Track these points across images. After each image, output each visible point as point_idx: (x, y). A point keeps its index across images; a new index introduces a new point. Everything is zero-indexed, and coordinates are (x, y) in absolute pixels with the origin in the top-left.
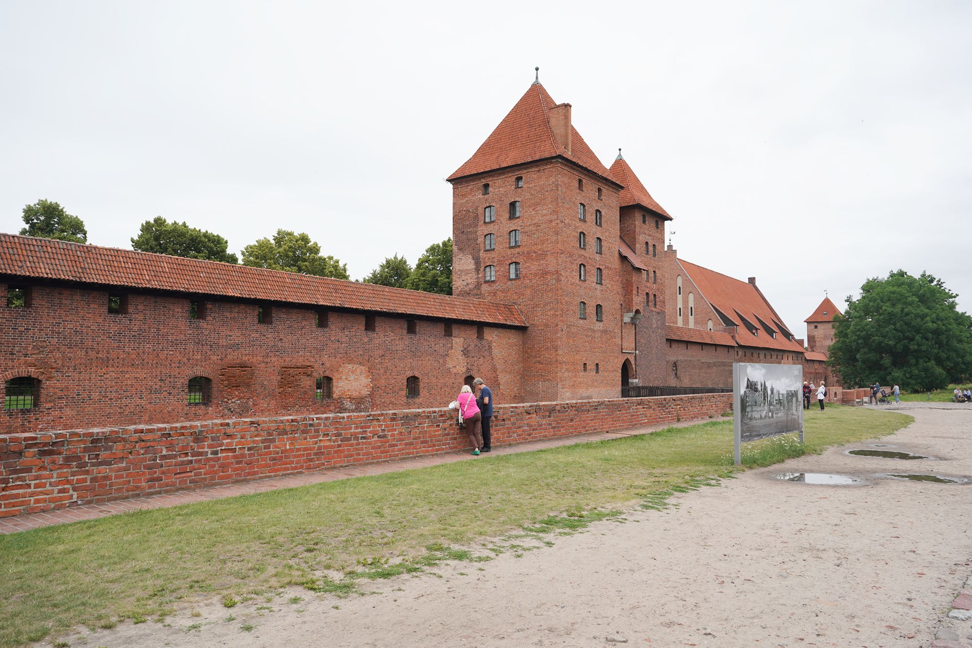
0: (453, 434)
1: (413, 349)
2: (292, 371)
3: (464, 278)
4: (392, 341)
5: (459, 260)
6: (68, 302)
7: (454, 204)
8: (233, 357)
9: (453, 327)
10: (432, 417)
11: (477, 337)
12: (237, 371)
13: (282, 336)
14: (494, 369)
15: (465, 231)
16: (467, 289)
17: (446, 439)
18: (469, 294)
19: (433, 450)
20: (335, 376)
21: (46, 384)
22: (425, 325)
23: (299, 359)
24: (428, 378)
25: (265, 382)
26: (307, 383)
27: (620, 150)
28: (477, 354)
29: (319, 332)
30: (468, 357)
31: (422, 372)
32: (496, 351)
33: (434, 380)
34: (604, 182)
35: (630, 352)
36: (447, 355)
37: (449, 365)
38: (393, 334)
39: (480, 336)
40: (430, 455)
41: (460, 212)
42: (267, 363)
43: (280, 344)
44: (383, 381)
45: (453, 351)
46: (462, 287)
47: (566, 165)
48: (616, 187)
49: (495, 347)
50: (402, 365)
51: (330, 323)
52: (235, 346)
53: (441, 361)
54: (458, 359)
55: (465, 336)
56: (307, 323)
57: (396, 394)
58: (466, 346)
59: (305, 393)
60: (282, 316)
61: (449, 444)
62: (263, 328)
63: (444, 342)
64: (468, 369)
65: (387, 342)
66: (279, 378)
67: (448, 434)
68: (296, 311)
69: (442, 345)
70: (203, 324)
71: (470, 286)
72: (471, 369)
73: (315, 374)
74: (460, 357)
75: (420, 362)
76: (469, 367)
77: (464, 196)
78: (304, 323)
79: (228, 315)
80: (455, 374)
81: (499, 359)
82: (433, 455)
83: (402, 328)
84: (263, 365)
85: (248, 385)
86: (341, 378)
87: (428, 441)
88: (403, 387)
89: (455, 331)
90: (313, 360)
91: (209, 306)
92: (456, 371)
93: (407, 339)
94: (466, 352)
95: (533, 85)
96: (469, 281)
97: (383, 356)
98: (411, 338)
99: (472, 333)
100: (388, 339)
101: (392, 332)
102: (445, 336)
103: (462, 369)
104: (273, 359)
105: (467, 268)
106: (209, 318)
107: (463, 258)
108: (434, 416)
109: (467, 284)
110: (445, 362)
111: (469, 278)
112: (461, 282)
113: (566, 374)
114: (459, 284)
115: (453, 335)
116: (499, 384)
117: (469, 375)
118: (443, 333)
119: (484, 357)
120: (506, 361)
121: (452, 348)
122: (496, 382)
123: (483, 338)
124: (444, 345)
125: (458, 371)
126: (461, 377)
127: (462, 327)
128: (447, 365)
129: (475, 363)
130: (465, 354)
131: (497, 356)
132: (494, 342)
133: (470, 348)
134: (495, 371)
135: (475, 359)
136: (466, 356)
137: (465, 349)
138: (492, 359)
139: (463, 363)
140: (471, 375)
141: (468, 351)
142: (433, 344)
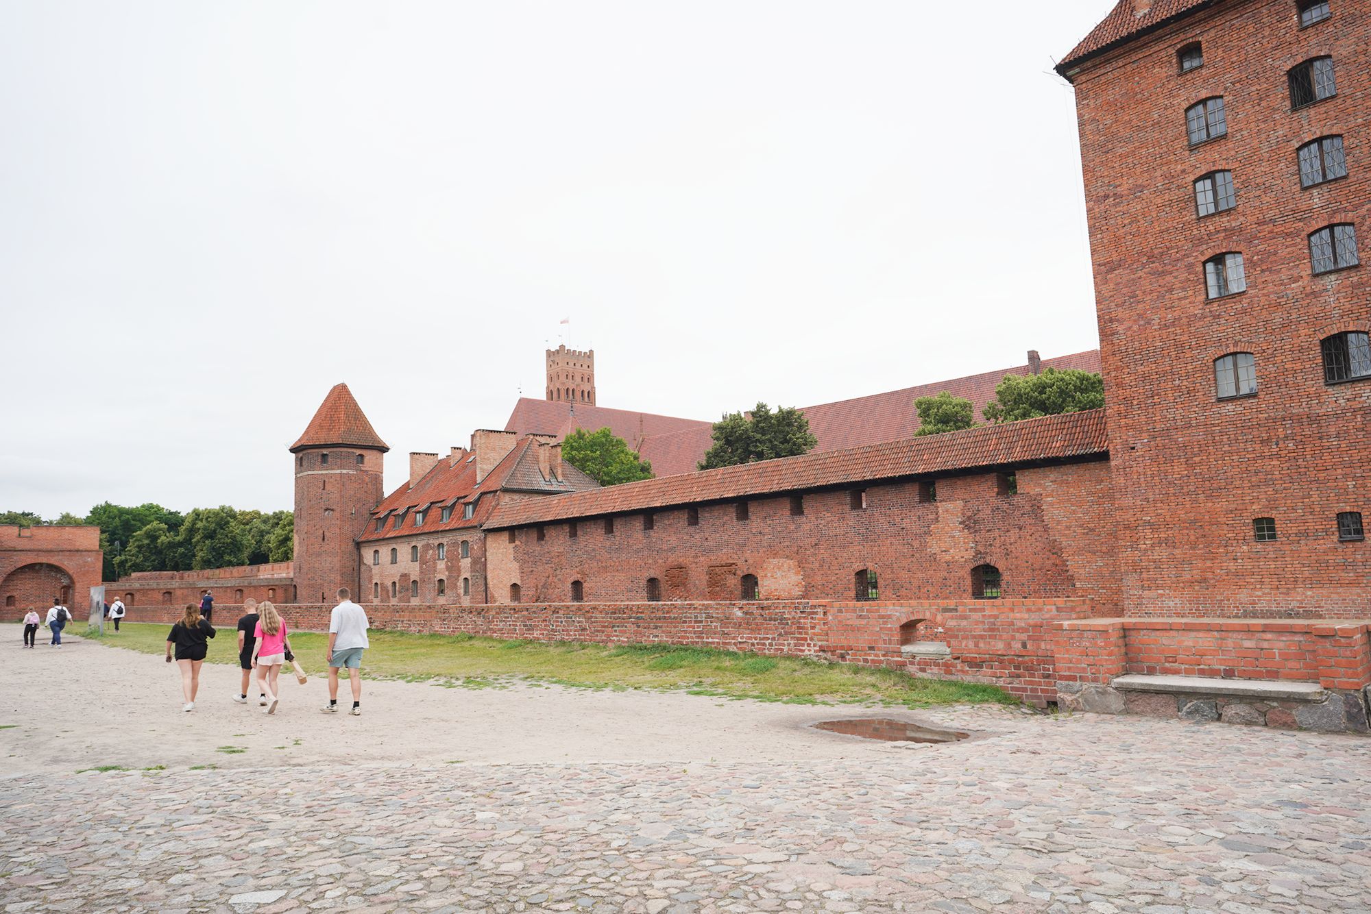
1: (863, 531)
2: (717, 569)
4: (828, 523)
6: (588, 530)
8: (673, 559)
9: (937, 485)
11: (999, 494)
12: (676, 572)
13: (707, 536)
14: (1054, 549)
20: (759, 575)
21: (584, 585)
22: (882, 492)
23: (723, 557)
24: (893, 573)
25: (697, 582)
26: (733, 582)
28: (1000, 525)
29: (740, 526)
30: (976, 531)
31: (880, 564)
32: (1054, 512)
33: (904, 575)
36: (928, 533)
37: (934, 547)
38: (829, 515)
42: (696, 563)
43: (706, 544)
44: (819, 578)
45: (940, 525)
49: (1051, 504)
50: (845, 555)
51: (750, 514)
52: (673, 550)
53: (916, 544)
54: (954, 537)
55: (967, 497)
56: (728, 518)
57: (840, 595)
58: (969, 514)
59: (731, 592)
60: (706, 515)
62: (692, 529)
63: (920, 513)
64: (978, 553)
65: (821, 526)
66: (707, 577)
68: (717, 507)
69: (915, 518)
70: (652, 533)
72: (986, 553)
73: (738, 572)
74: (957, 534)
75: (876, 549)
76: (981, 549)
78: (725, 518)
79: (666, 522)
80: (948, 563)
81: (1068, 528)
83: (842, 504)
84: (694, 565)
85: (685, 585)
86: (766, 576)
88: (850, 586)
89: (942, 490)
90: (736, 557)
91: (655, 517)
92: (948, 557)
93: (852, 518)
94: (971, 524)
97: (816, 545)
98: (858, 515)
99: (985, 493)
100: (823, 522)
101: (828, 511)
102: (920, 502)
103: (963, 553)
104: (702, 559)
106: (655, 528)
110: (924, 546)
113: (1162, 553)
115: (938, 498)
116: (1071, 579)
117: (982, 563)
118: (917, 498)
119: (1021, 529)
120: (1092, 530)
121: (937, 520)
122: (1059, 574)
123: (1016, 493)
124: (919, 518)
125: (953, 557)
126: (962, 567)
127: (959, 482)
128: (929, 550)
129: (997, 541)
130: (969, 528)
131: (1059, 523)
132: (1048, 496)
133: (981, 515)
134: (1056, 553)
135: (996, 533)
136: (972, 531)
137: (969, 518)
138: (1046, 529)
139: (965, 543)
140: (988, 562)
141: (975, 522)
142: (898, 520)
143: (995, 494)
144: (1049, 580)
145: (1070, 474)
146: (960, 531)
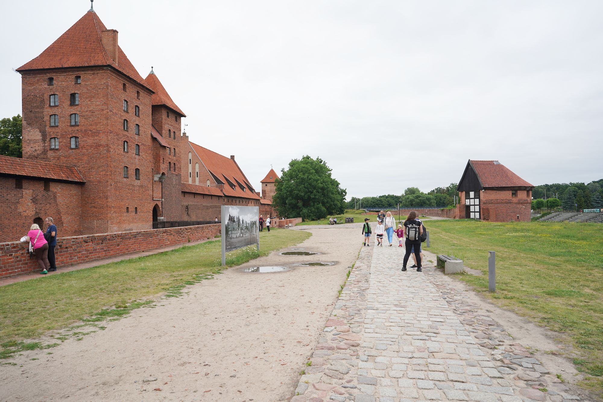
0: (24, 260)
3: (32, 145)
5: (28, 132)
7: (23, 89)
9: (23, 181)
10: (6, 249)
11: (44, 190)
14: (59, 213)
15: (33, 110)
16: (35, 154)
17: (19, 265)
18: (36, 157)
19: (7, 274)
27: (152, 67)
28: (44, 202)
30: (36, 204)
32: (60, 200)
33: (6, 222)
34: (141, 87)
35: (158, 199)
36: (18, 202)
37: (20, 210)
39: (47, 188)
40: (3, 277)
41: (28, 96)
45: (23, 200)
46: (31, 152)
47: (114, 73)
48: (149, 92)
49: (59, 196)
53: (13, 207)
54: (28, 205)
55: (33, 189)
58: (34, 196)
61: (21, 268)
63: (15, 193)
64: (36, 212)
67: (20, 261)
69: (13, 195)
71: (38, 152)
72: (39, 213)
74: (29, 204)
76: (38, 211)
77: (32, 84)
80: (25, 216)
81: (63, 205)
82: (6, 277)
87: (2, 267)
89: (25, 184)
92: (26, 214)
94: (34, 200)
95: (89, 12)
96: (37, 148)
99: (40, 187)
102: (16, 188)
103: (31, 213)
105: (34, 138)
107: (32, 130)
108: (7, 248)
109: (35, 150)
110: (16, 208)
111: (37, 146)
112: (30, 148)
113: (114, 215)
114: (28, 150)
115: (23, 187)
116: (62, 223)
117: (37, 217)
118: (14, 186)
119: (50, 204)
120: (68, 207)
121: (22, 197)
122: (60, 222)
123: (50, 190)
124: (15, 195)
125: (28, 214)
126: (31, 218)
127: (31, 182)
128: (18, 210)
129: (43, 208)
130: (34, 202)
131: (60, 203)
132: (58, 193)
133: (38, 197)
134: (59, 214)
135: (43, 205)
136: (35, 203)
137: (34, 198)
138: (57, 205)
139: (32, 208)
140: (39, 216)
141: (36, 200)
142: (5, 195)
143: (43, 190)
144: (57, 224)
145: (65, 186)
146: (31, 203)
